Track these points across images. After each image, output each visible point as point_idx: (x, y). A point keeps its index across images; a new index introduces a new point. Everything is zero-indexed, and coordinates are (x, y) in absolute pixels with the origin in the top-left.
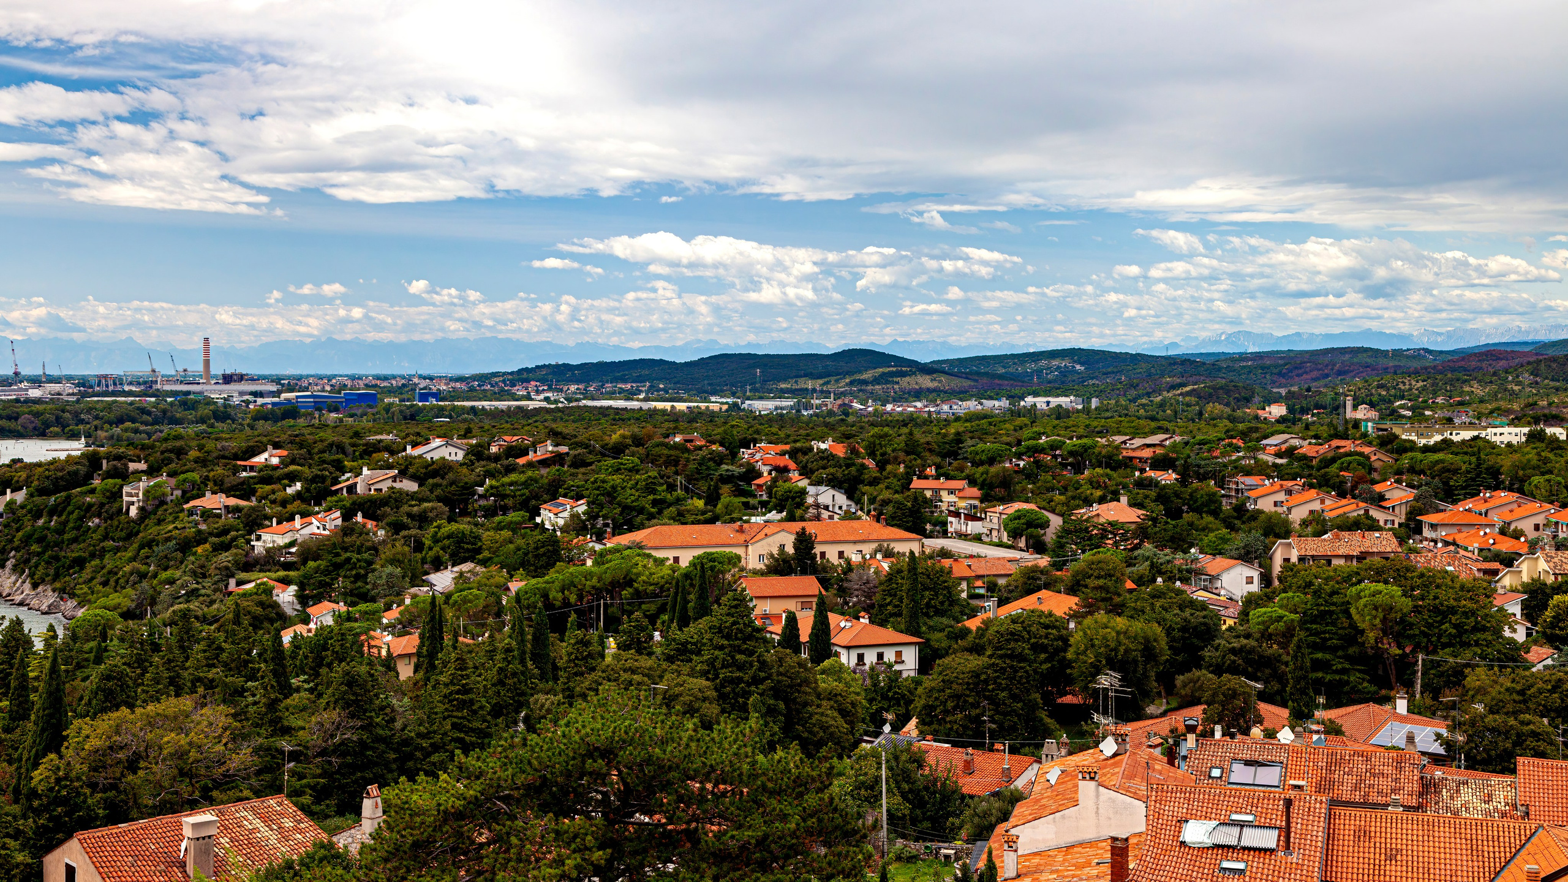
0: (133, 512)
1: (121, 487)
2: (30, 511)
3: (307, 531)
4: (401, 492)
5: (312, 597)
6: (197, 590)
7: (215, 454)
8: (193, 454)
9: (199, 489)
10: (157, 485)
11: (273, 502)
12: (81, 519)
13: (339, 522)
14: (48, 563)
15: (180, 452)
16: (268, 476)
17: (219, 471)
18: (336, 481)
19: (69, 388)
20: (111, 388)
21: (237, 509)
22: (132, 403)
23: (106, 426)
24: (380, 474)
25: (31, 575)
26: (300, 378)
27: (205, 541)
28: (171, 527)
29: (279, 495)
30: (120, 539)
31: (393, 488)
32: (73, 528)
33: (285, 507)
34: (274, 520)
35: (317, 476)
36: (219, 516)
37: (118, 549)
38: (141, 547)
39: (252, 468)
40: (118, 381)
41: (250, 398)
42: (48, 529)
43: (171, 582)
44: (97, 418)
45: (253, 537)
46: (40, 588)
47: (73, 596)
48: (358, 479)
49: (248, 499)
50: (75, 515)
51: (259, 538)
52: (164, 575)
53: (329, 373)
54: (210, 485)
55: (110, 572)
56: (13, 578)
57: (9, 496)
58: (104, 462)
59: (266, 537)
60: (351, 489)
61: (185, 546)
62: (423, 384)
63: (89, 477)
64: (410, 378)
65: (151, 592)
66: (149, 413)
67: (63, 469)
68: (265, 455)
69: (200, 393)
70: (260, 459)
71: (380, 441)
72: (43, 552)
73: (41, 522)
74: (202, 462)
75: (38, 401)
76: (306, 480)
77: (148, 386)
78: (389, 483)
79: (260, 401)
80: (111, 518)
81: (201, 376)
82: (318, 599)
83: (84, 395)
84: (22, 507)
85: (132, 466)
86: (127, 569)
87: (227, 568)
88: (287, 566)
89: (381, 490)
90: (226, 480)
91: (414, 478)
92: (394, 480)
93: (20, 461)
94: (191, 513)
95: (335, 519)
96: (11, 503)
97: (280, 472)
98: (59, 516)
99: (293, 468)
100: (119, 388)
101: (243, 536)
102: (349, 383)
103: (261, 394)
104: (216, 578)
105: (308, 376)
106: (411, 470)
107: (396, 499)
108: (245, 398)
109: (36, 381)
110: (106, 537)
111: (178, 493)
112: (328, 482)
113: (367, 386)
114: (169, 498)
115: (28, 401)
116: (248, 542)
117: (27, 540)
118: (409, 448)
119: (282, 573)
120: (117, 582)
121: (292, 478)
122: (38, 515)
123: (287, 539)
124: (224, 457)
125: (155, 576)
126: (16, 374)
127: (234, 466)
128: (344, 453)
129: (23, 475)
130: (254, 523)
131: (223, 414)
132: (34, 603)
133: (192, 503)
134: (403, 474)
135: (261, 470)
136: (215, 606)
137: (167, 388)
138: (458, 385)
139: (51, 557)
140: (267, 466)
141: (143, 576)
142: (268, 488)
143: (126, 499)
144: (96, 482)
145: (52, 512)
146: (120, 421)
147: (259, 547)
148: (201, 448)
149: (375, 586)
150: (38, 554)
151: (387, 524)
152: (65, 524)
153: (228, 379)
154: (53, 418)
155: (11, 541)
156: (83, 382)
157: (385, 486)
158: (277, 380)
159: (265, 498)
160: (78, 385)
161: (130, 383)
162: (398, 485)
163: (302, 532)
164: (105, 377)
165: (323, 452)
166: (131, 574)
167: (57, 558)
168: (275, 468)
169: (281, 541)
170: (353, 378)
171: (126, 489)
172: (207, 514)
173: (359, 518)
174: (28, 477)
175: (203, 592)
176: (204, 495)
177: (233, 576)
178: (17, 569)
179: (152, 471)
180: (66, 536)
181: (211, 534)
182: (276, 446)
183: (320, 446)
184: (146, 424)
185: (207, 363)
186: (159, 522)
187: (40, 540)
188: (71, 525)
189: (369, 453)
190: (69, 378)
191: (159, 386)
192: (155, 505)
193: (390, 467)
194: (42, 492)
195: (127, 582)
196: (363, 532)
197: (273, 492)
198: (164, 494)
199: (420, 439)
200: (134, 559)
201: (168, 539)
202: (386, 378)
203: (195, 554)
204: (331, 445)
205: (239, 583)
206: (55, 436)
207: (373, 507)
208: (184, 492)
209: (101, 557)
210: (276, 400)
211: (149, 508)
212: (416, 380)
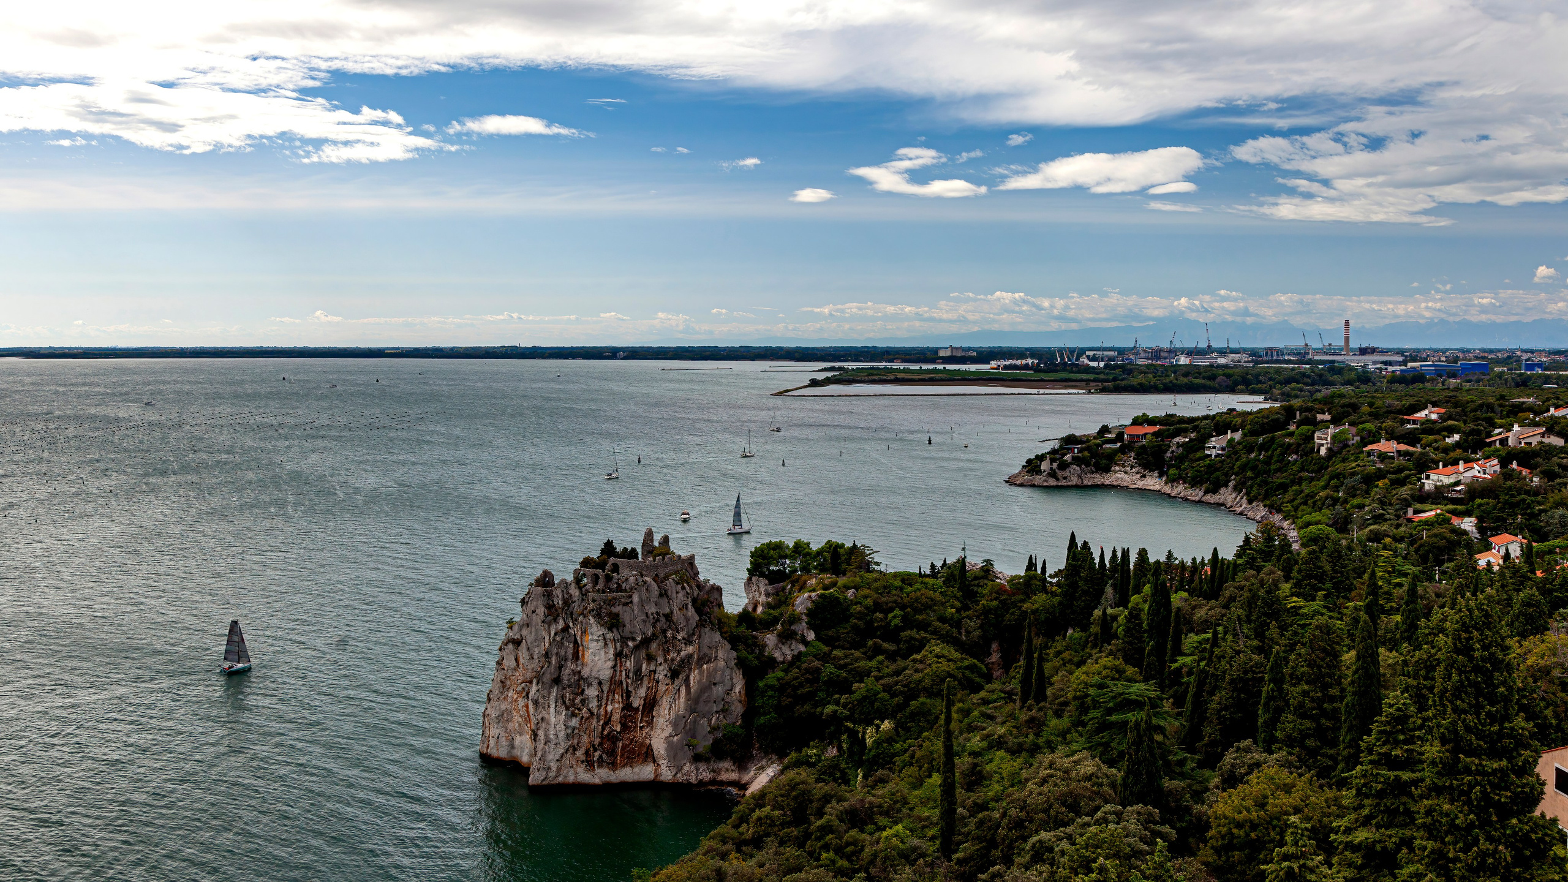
0: (1323, 451)
1: (1314, 432)
2: (1245, 447)
3: (1469, 474)
4: (1550, 445)
5: (1491, 529)
6: (1383, 515)
7: (1385, 410)
8: (1365, 409)
9: (1374, 436)
10: (1341, 432)
11: (1436, 449)
12: (1282, 454)
13: (1498, 468)
14: (1260, 486)
15: (1355, 407)
16: (1429, 428)
17: (1389, 423)
18: (1489, 435)
19: (1245, 358)
20: (1275, 358)
21: (1406, 454)
22: (1293, 369)
23: (1278, 386)
24: (1530, 431)
25: (1248, 494)
26: (1419, 351)
27: (1384, 478)
28: (1354, 464)
29: (1440, 444)
30: (1312, 472)
31: (1542, 442)
32: (1278, 461)
33: (1447, 454)
34: (1441, 464)
35: (1473, 430)
36: (1393, 458)
37: (1312, 479)
38: (1332, 478)
39: (1414, 422)
40: (1280, 352)
41: (1383, 367)
42: (1259, 460)
43: (1361, 507)
44: (1270, 379)
45: (1423, 476)
46: (1254, 504)
47: (1279, 511)
48: (1510, 434)
49: (1414, 446)
50: (1278, 452)
51: (1428, 477)
52: (1355, 501)
53: (1442, 347)
54: (1383, 433)
55: (1307, 495)
56: (1234, 495)
57: (1229, 435)
58: (1298, 413)
59: (1434, 477)
60: (1504, 442)
61: (1369, 480)
62: (1525, 356)
63: (1286, 423)
64: (1513, 351)
65: (1344, 513)
66: (1309, 377)
67: (1268, 417)
68: (1426, 412)
69: (1343, 362)
70: (1422, 414)
71: (1523, 403)
72: (1256, 477)
73: (1253, 455)
74: (1375, 416)
75: (1226, 366)
76: (1464, 433)
77: (1302, 356)
78: (1539, 438)
79: (1390, 369)
80: (1306, 454)
81: (1342, 350)
82: (1496, 532)
83: (1256, 363)
84: (1239, 443)
85: (1320, 417)
86: (1323, 494)
87: (1405, 500)
88: (1454, 501)
89: (1530, 444)
90: (1396, 430)
91: (1559, 434)
92: (1543, 435)
93: (1234, 410)
94: (1369, 454)
95: (1493, 466)
96: (1232, 440)
97: (1438, 426)
98: (1266, 451)
99: (1450, 422)
100: (1281, 358)
101: (1415, 475)
102: (1461, 355)
103: (1390, 363)
104: (1397, 507)
105: (1424, 350)
106: (1557, 428)
107: (1548, 452)
108: (1379, 366)
109: (1222, 352)
110: (1302, 469)
111: (1357, 438)
112: (1484, 435)
113: (1477, 358)
114: (1351, 443)
115: (1219, 366)
116: (1420, 479)
117: (1243, 468)
118: (1552, 410)
119: (1450, 507)
120: (1314, 503)
121: (1451, 431)
122: (1250, 450)
123: (1452, 480)
124: (1390, 412)
125: (1346, 501)
126: (1209, 347)
127: (1402, 419)
128: (1493, 411)
129: (1239, 420)
130: (1424, 465)
131: (1364, 378)
132: (1250, 514)
133: (1370, 447)
134: (1550, 431)
135: (1422, 424)
136: (1402, 529)
137: (1317, 358)
138: (1557, 357)
139: (1262, 481)
140: (1428, 421)
141: (1336, 501)
142: (1431, 438)
143: (1317, 441)
144: (1292, 428)
145: (1262, 448)
146: (1288, 381)
147: (1429, 485)
148: (1371, 405)
149: (1548, 524)
150: (1251, 478)
151: (1541, 472)
152: (1271, 457)
153: (1363, 351)
154: (1240, 379)
155: (1232, 468)
156: (1253, 353)
157: (1534, 441)
158: (1400, 352)
159: (1429, 445)
160: (1250, 355)
161: (1289, 355)
162: (1546, 440)
163: (1466, 474)
164: (1271, 349)
165: (1475, 410)
166: (1327, 498)
167: (1266, 483)
168: (1434, 422)
169: (1447, 480)
170: (1463, 351)
171: (1317, 434)
172: (1383, 457)
173: (1514, 465)
174: (1243, 422)
175: (1387, 516)
176: (1379, 441)
177: (1410, 506)
178: (1237, 489)
179: (1336, 421)
180: (1273, 467)
181: (1389, 472)
182: (1434, 404)
183: (1471, 406)
184: (1307, 384)
185: (1347, 339)
186: (1344, 460)
187: (1253, 469)
188: (1275, 459)
189: (1516, 412)
190: (1245, 350)
191: (1310, 356)
192: (1340, 447)
193: (1538, 425)
194: (1254, 433)
195: (1323, 504)
196: (1520, 478)
197: (1436, 441)
198: (1347, 439)
199: (1561, 403)
200: (1325, 487)
201: (1353, 474)
202: (1491, 351)
203: (1377, 486)
204: (1481, 406)
205: (1416, 512)
206: (1242, 392)
207: (1526, 457)
208: (1362, 439)
209: (1300, 484)
210: (1403, 368)
211: (1335, 449)
212: (1519, 353)
